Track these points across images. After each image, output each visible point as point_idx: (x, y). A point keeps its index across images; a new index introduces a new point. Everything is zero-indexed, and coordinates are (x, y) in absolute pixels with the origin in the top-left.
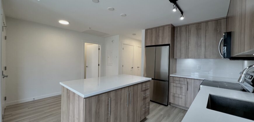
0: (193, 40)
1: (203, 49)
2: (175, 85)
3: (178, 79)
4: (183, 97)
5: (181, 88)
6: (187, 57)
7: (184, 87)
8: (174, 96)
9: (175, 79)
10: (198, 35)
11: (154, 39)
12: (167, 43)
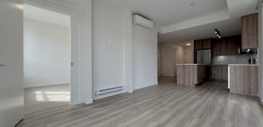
0: (224, 46)
1: (230, 51)
2: (215, 69)
3: (216, 66)
4: (220, 75)
5: (218, 70)
6: (220, 55)
7: (220, 70)
8: (214, 75)
9: (214, 66)
10: (227, 44)
11: (200, 46)
12: (209, 48)
